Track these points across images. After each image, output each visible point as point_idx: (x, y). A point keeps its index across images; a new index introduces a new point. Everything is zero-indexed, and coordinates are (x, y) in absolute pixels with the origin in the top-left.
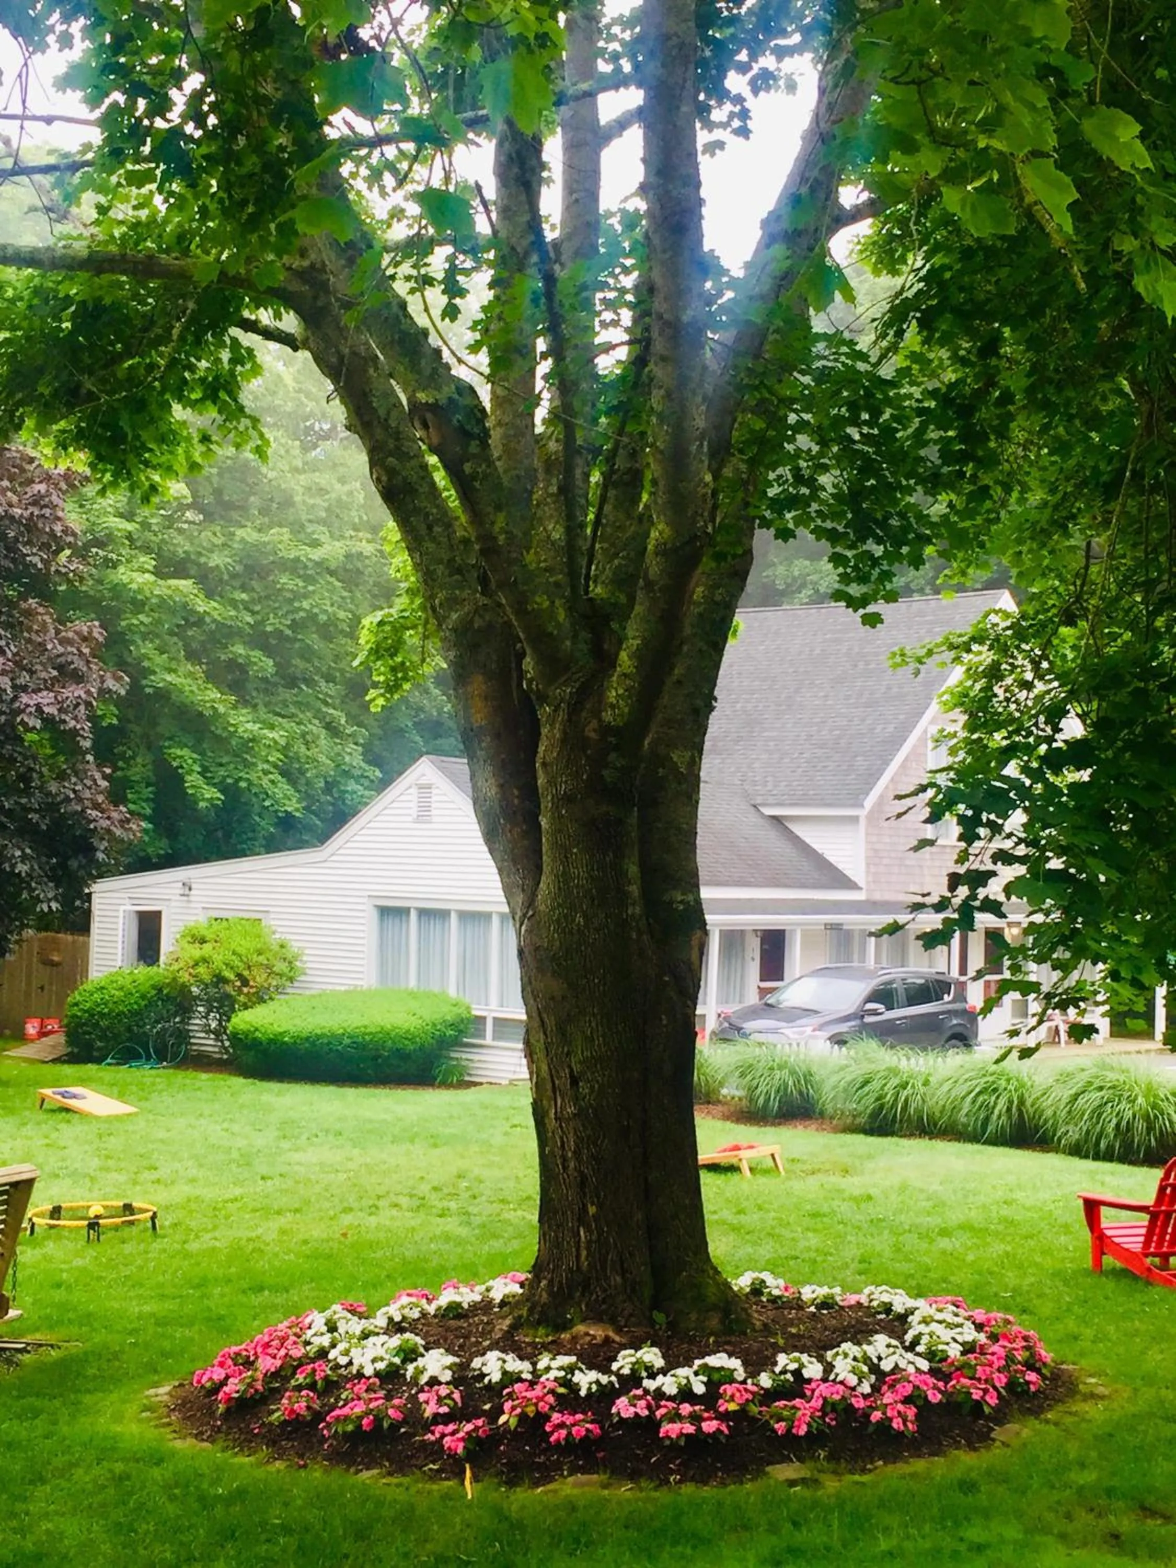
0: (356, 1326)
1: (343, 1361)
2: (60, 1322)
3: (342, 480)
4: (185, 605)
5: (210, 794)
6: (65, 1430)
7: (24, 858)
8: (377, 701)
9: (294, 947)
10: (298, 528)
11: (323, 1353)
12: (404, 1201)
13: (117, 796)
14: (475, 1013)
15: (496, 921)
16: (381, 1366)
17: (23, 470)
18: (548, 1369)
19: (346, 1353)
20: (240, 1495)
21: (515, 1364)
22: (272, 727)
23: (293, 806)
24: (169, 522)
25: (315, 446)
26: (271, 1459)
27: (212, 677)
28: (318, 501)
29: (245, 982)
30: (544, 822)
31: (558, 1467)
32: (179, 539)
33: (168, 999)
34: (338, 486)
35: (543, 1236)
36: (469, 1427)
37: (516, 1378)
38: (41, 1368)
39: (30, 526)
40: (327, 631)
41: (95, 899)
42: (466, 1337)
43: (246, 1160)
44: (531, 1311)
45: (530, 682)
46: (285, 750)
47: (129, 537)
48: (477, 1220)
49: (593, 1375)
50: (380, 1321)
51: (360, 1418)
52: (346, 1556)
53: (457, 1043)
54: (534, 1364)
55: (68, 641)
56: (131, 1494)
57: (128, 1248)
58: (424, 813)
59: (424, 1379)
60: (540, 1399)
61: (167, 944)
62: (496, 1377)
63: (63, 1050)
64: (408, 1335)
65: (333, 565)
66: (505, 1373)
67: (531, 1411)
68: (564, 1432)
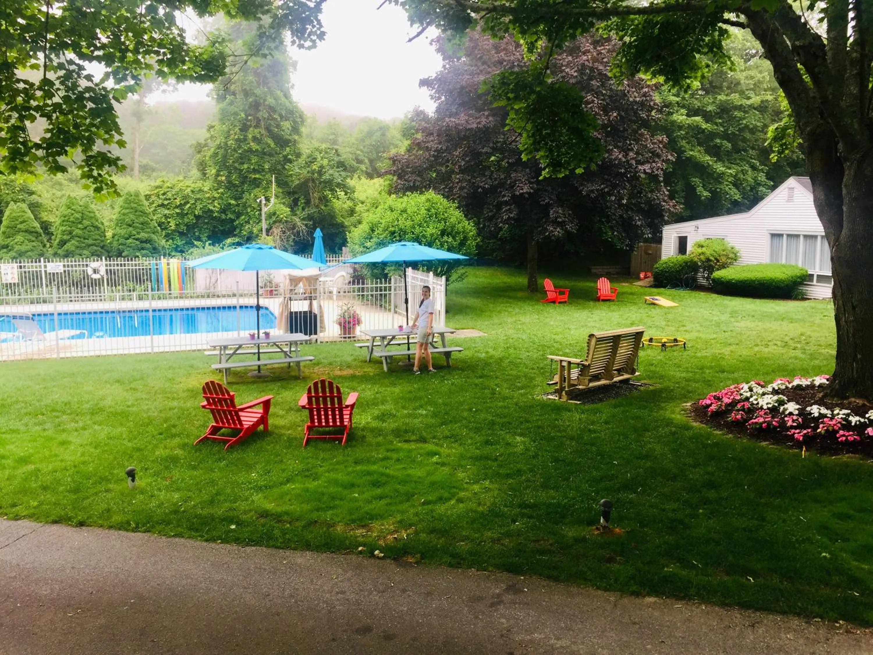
0: (760, 390)
1: (755, 402)
2: (652, 378)
3: (760, 72)
4: (697, 126)
5: (706, 194)
6: (655, 414)
7: (639, 220)
8: (774, 158)
9: (737, 248)
10: (742, 93)
11: (747, 399)
12: (779, 343)
13: (671, 197)
14: (809, 273)
15: (819, 238)
16: (770, 406)
17: (640, 84)
18: (838, 414)
19: (756, 400)
20: (717, 444)
21: (824, 411)
22: (730, 168)
23: (738, 197)
24: (692, 95)
25: (749, 60)
26: (728, 433)
27: (708, 152)
28: (751, 81)
29: (718, 261)
30: (845, 209)
31: (842, 450)
32: (696, 102)
33: (689, 267)
34: (759, 75)
35: (837, 364)
36: (805, 432)
37: (825, 416)
38: (647, 392)
39: (642, 104)
40: (753, 131)
41: (664, 232)
42: (804, 398)
43: (718, 325)
44: (831, 391)
45: (841, 153)
46: (735, 177)
47: (677, 103)
48: (809, 352)
49: (857, 418)
50: (770, 389)
51: (762, 423)
52: (756, 472)
53: (801, 284)
54: (832, 411)
55: (655, 143)
56: (678, 439)
57: (675, 354)
58: (790, 199)
59: (787, 412)
60: (835, 425)
61: (689, 248)
62: (816, 415)
63: (652, 283)
64: (781, 396)
65: (756, 106)
66: (820, 414)
67: (830, 428)
68: (844, 438)
